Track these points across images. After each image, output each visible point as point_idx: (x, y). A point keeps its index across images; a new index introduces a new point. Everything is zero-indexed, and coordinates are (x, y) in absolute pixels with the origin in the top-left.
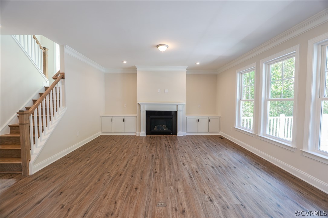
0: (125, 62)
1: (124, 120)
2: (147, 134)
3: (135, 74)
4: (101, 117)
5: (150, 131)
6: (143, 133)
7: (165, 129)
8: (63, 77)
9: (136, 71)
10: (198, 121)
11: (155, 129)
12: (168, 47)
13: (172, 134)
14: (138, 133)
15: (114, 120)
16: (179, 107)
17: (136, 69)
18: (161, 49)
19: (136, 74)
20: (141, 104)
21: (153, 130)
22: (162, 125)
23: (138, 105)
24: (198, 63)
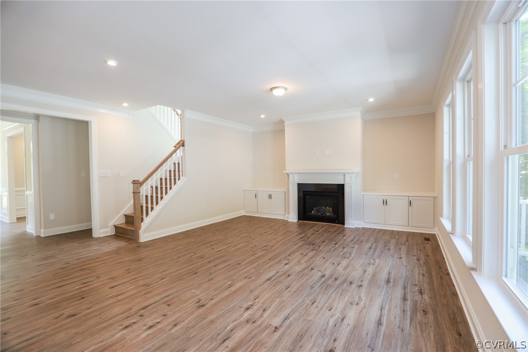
0: (263, 116)
1: (270, 197)
2: (299, 219)
3: (282, 131)
4: (244, 191)
5: (304, 214)
6: (292, 217)
7: (328, 214)
8: (183, 146)
9: (284, 126)
10: (385, 202)
11: (313, 212)
12: (286, 89)
13: (338, 223)
14: (286, 215)
15: (259, 195)
16: (347, 177)
17: (284, 122)
18: (278, 93)
19: (284, 130)
20: (291, 173)
21: (309, 214)
22: (326, 207)
23: (286, 175)
24: (371, 100)
